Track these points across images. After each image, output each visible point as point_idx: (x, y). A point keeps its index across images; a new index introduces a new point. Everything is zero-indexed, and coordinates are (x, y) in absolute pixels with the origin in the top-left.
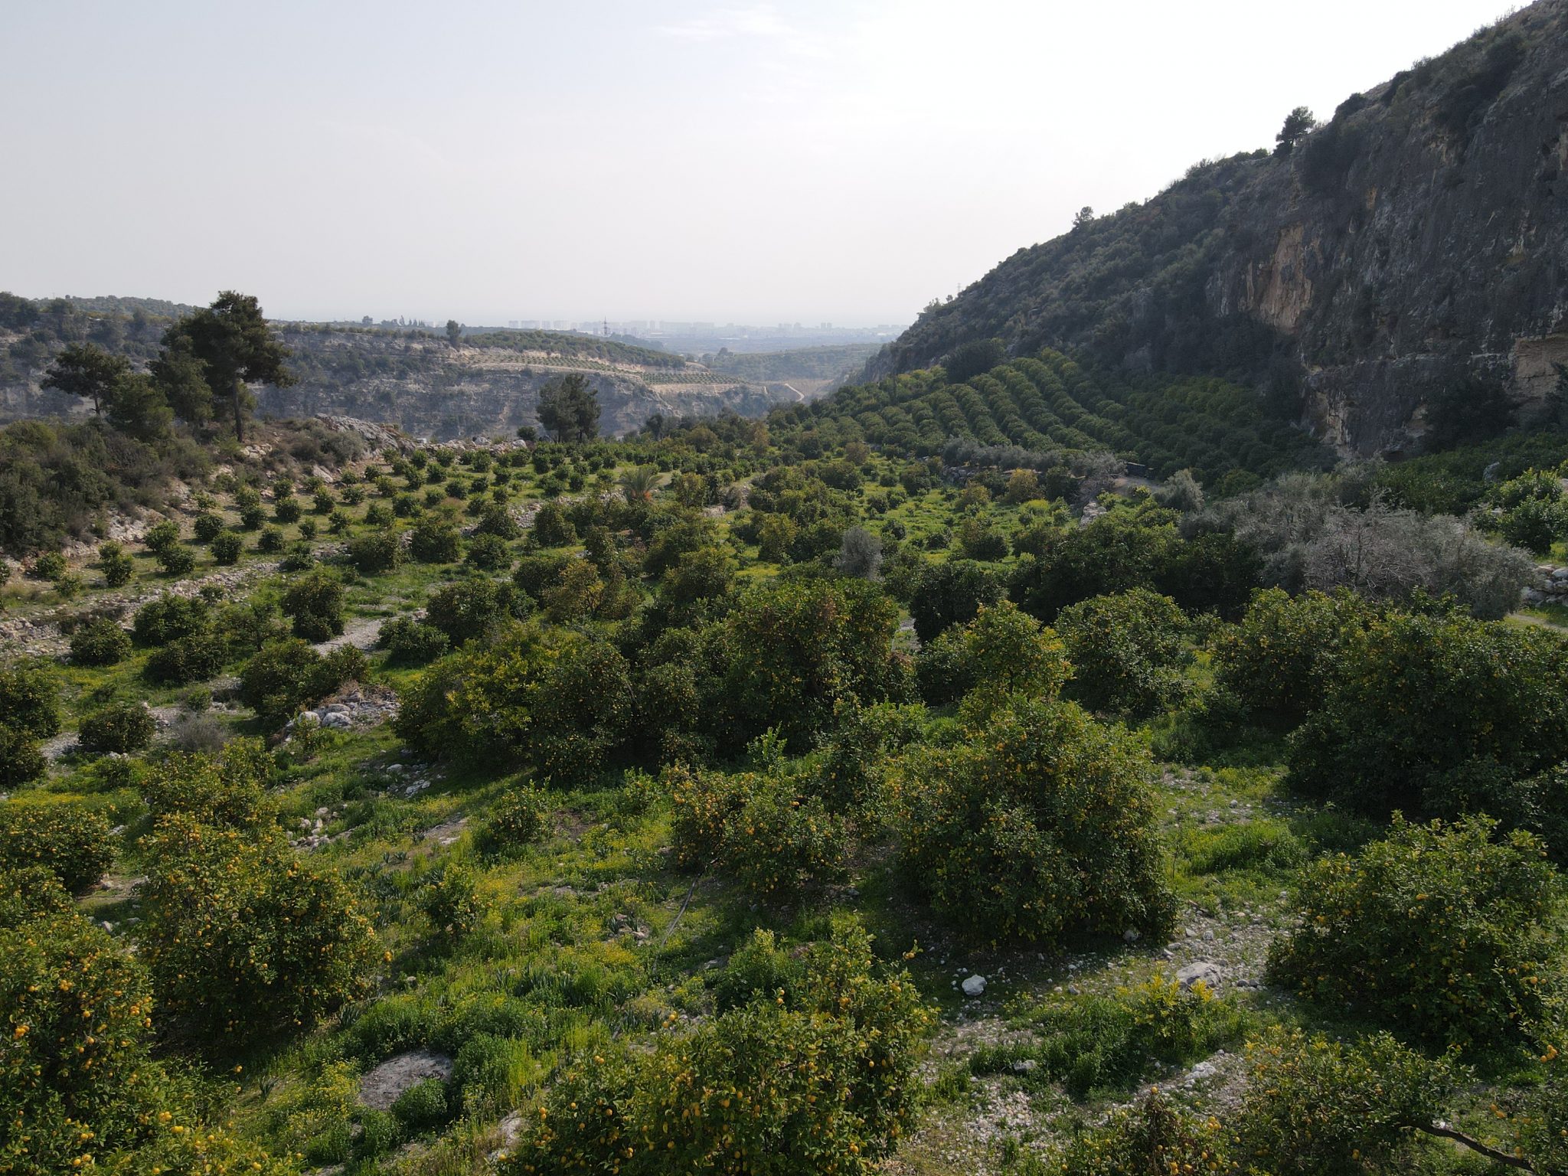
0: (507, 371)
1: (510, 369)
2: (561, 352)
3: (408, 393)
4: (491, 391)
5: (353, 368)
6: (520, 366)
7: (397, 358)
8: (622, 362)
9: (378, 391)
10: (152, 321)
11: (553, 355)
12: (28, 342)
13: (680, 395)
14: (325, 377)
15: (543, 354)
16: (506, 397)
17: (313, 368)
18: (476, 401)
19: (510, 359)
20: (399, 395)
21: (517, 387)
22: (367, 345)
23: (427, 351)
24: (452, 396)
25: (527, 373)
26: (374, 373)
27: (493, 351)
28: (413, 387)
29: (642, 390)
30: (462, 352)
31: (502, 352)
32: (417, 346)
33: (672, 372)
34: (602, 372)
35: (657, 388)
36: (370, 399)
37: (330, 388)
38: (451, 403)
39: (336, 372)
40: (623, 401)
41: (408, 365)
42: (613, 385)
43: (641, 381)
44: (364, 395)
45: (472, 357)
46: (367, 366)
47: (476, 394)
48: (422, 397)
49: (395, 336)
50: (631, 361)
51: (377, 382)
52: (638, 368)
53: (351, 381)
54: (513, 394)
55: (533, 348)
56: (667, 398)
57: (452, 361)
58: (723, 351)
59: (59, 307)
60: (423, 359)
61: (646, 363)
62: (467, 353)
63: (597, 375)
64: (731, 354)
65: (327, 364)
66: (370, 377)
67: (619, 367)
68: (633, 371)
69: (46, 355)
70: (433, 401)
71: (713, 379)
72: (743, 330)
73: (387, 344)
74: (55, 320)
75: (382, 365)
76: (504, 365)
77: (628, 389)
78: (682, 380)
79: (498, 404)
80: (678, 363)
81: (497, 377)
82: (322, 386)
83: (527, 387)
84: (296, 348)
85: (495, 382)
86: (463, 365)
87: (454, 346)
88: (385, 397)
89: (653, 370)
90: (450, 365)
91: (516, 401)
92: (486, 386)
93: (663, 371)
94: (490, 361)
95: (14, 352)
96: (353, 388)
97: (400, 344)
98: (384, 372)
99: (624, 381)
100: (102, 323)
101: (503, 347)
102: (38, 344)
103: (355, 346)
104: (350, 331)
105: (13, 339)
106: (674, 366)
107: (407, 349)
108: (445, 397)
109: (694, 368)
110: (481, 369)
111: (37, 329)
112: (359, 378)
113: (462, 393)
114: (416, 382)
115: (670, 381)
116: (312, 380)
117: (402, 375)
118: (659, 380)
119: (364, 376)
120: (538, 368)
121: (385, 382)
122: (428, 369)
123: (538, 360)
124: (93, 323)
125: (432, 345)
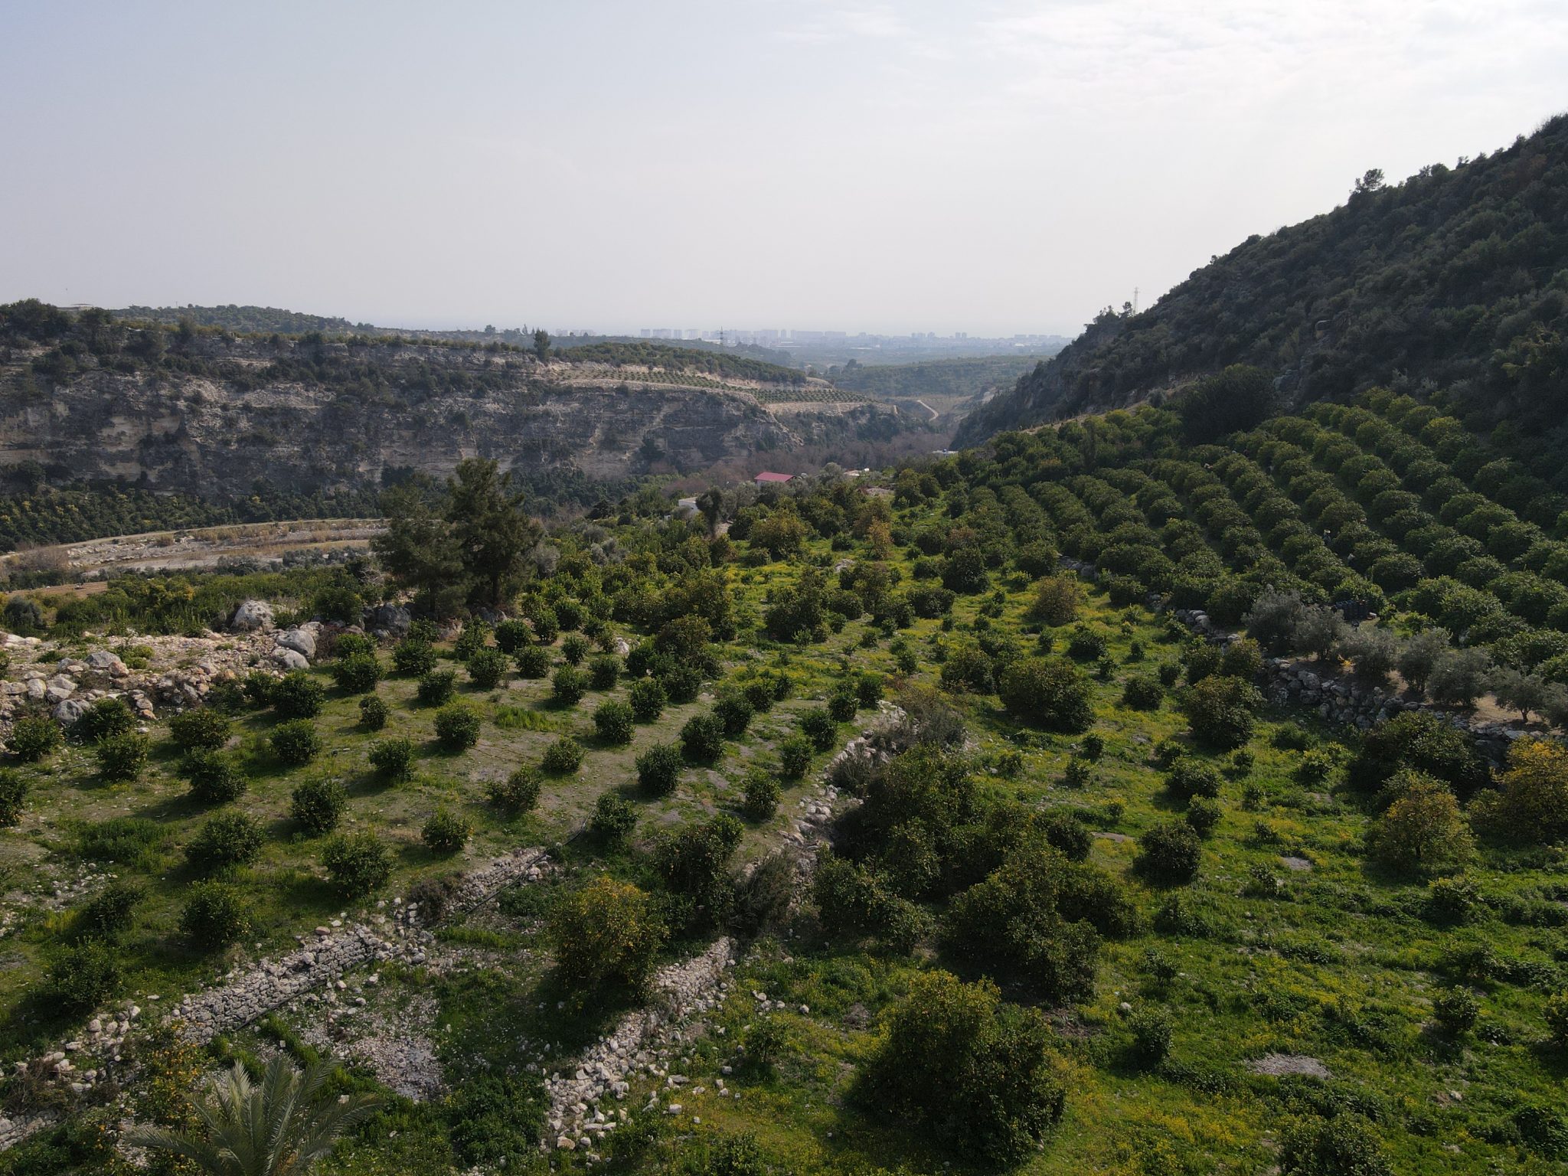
0: (600, 389)
1: (604, 386)
2: (665, 366)
3: (485, 414)
4: (580, 411)
5: (424, 386)
6: (614, 382)
7: (475, 373)
8: (734, 377)
9: (451, 411)
10: (200, 332)
11: (656, 369)
12: (54, 355)
13: (798, 415)
14: (391, 397)
15: (644, 369)
16: (598, 418)
17: (378, 385)
18: (564, 423)
19: (605, 374)
20: (475, 416)
21: (611, 406)
22: (442, 359)
23: (509, 365)
24: (535, 417)
25: (622, 391)
26: (447, 391)
27: (587, 365)
28: (491, 407)
29: (754, 410)
30: (550, 367)
31: (598, 367)
32: (499, 360)
33: (791, 389)
34: (708, 390)
35: (773, 408)
36: (442, 421)
37: (397, 408)
38: (534, 425)
39: (404, 389)
40: (732, 423)
41: (488, 381)
42: (720, 404)
43: (752, 400)
44: (435, 416)
45: (562, 372)
46: (441, 381)
47: (565, 415)
48: (501, 419)
49: (475, 348)
50: (745, 376)
51: (450, 401)
52: (754, 385)
53: (421, 400)
54: (607, 415)
55: (632, 362)
56: (782, 419)
57: (537, 377)
58: (852, 362)
59: (94, 317)
60: (505, 375)
61: (762, 378)
62: (556, 367)
63: (703, 393)
64: (860, 366)
65: (394, 380)
66: (442, 395)
67: (731, 383)
68: (745, 388)
69: (73, 370)
70: (513, 423)
71: (836, 397)
72: (875, 339)
73: (464, 358)
74: (89, 331)
75: (457, 383)
76: (597, 382)
77: (738, 409)
78: (800, 398)
79: (588, 426)
80: (798, 379)
81: (589, 394)
82: (387, 405)
83: (623, 406)
84: (361, 363)
85: (586, 401)
86: (551, 381)
87: (541, 359)
88: (458, 419)
89: (769, 387)
90: (535, 381)
91: (610, 423)
92: (576, 405)
93: (781, 388)
94: (582, 376)
95: (39, 367)
96: (423, 408)
97: (480, 357)
98: (459, 389)
99: (734, 400)
100: (142, 335)
101: (598, 361)
102: (67, 358)
103: (429, 361)
104: (423, 342)
105: (38, 352)
106: (794, 382)
107: (488, 363)
108: (527, 419)
109: (816, 384)
110: (570, 386)
111: (67, 341)
112: (429, 396)
113: (547, 413)
114: (495, 401)
115: (787, 399)
116: (377, 399)
117: (480, 394)
118: (776, 398)
119: (436, 395)
120: (635, 385)
121: (460, 402)
122: (510, 387)
123: (636, 376)
124: (132, 334)
125: (517, 359)
